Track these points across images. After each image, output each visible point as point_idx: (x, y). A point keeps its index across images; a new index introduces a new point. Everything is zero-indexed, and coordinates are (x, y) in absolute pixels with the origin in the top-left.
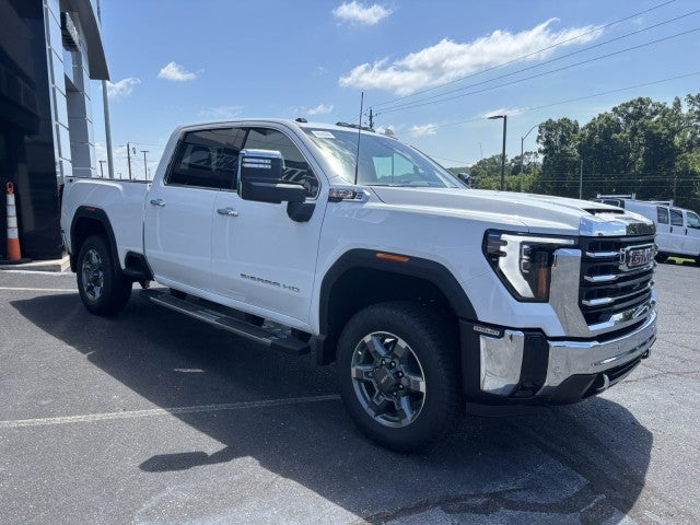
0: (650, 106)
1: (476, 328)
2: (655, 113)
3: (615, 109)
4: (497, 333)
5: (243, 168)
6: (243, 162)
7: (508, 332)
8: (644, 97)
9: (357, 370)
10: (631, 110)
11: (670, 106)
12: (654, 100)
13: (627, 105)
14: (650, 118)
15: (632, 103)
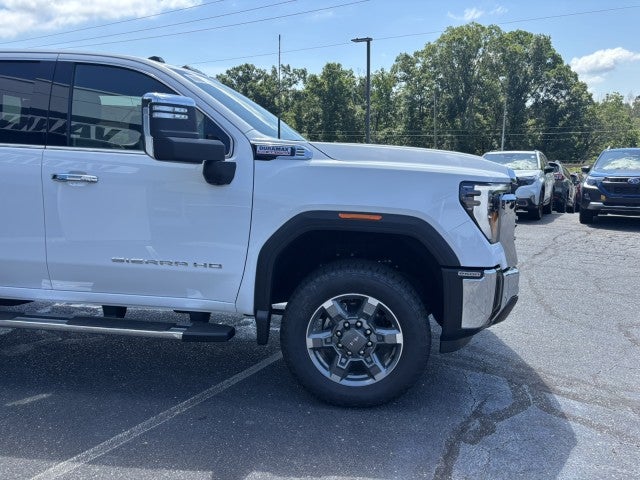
0: (254, 72)
1: (460, 273)
2: (259, 78)
3: (228, 72)
4: (478, 274)
5: (152, 119)
6: (152, 112)
7: (486, 272)
8: (250, 64)
9: (314, 340)
10: (240, 73)
11: (269, 73)
12: (257, 67)
13: (238, 69)
14: (255, 81)
15: (241, 67)
